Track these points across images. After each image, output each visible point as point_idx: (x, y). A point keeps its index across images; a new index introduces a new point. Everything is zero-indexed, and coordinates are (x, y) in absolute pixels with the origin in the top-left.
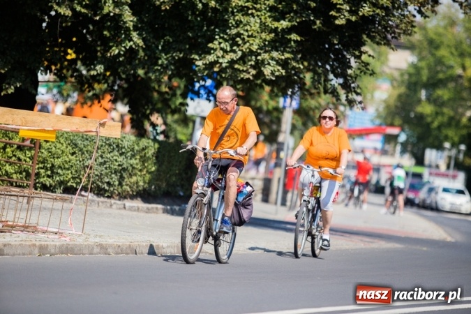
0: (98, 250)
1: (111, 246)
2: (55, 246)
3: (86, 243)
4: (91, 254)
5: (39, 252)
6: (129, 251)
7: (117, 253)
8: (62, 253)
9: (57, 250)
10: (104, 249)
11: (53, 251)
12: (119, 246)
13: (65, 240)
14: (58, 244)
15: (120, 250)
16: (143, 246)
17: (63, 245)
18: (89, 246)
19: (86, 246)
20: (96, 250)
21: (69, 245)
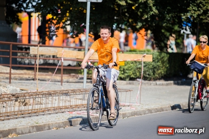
0: (148, 112)
1: (153, 109)
2: (129, 113)
3: (142, 110)
4: (145, 114)
5: (123, 117)
6: (161, 110)
7: (156, 112)
8: (132, 116)
9: (130, 114)
10: (150, 111)
11: (128, 115)
12: (157, 109)
13: (133, 109)
14: (130, 112)
15: (157, 110)
16: (167, 107)
17: (132, 112)
18: (143, 111)
19: (142, 111)
20: (147, 112)
21: (135, 111)
